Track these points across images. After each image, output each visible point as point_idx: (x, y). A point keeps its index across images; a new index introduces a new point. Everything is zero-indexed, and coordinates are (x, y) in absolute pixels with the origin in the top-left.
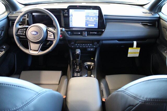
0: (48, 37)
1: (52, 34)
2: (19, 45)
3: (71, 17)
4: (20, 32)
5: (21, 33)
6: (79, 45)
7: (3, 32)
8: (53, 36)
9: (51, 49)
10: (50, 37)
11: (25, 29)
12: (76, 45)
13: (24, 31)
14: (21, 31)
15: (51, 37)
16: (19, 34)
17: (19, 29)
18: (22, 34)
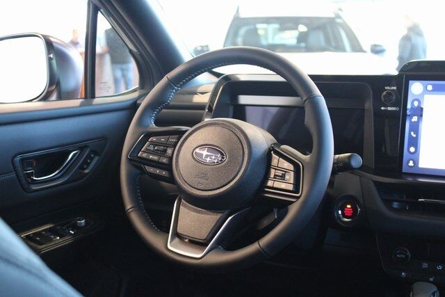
0: (270, 183)
1: (291, 167)
2: (129, 205)
3: (415, 119)
4: (151, 148)
5: (154, 153)
6: (440, 268)
7: (97, 158)
8: (290, 177)
9: (271, 245)
10: (277, 185)
11: (173, 140)
12: (425, 265)
13: (167, 145)
14: (155, 144)
15: (281, 181)
16: (145, 155)
17: (148, 135)
18: (155, 158)
